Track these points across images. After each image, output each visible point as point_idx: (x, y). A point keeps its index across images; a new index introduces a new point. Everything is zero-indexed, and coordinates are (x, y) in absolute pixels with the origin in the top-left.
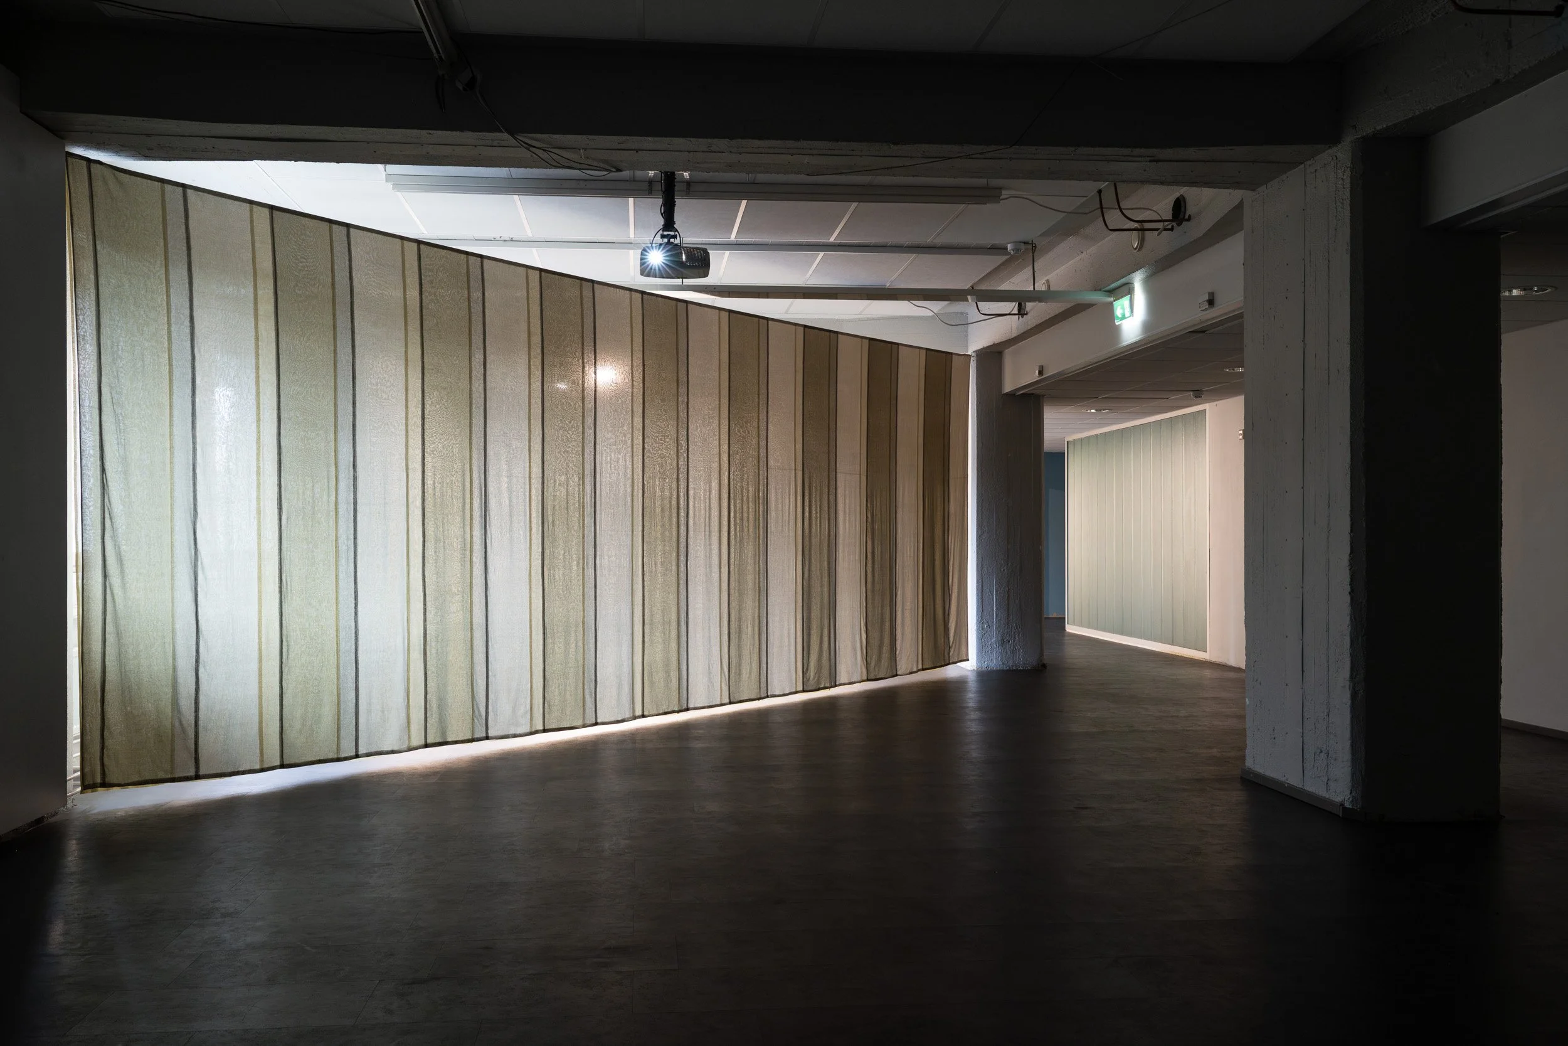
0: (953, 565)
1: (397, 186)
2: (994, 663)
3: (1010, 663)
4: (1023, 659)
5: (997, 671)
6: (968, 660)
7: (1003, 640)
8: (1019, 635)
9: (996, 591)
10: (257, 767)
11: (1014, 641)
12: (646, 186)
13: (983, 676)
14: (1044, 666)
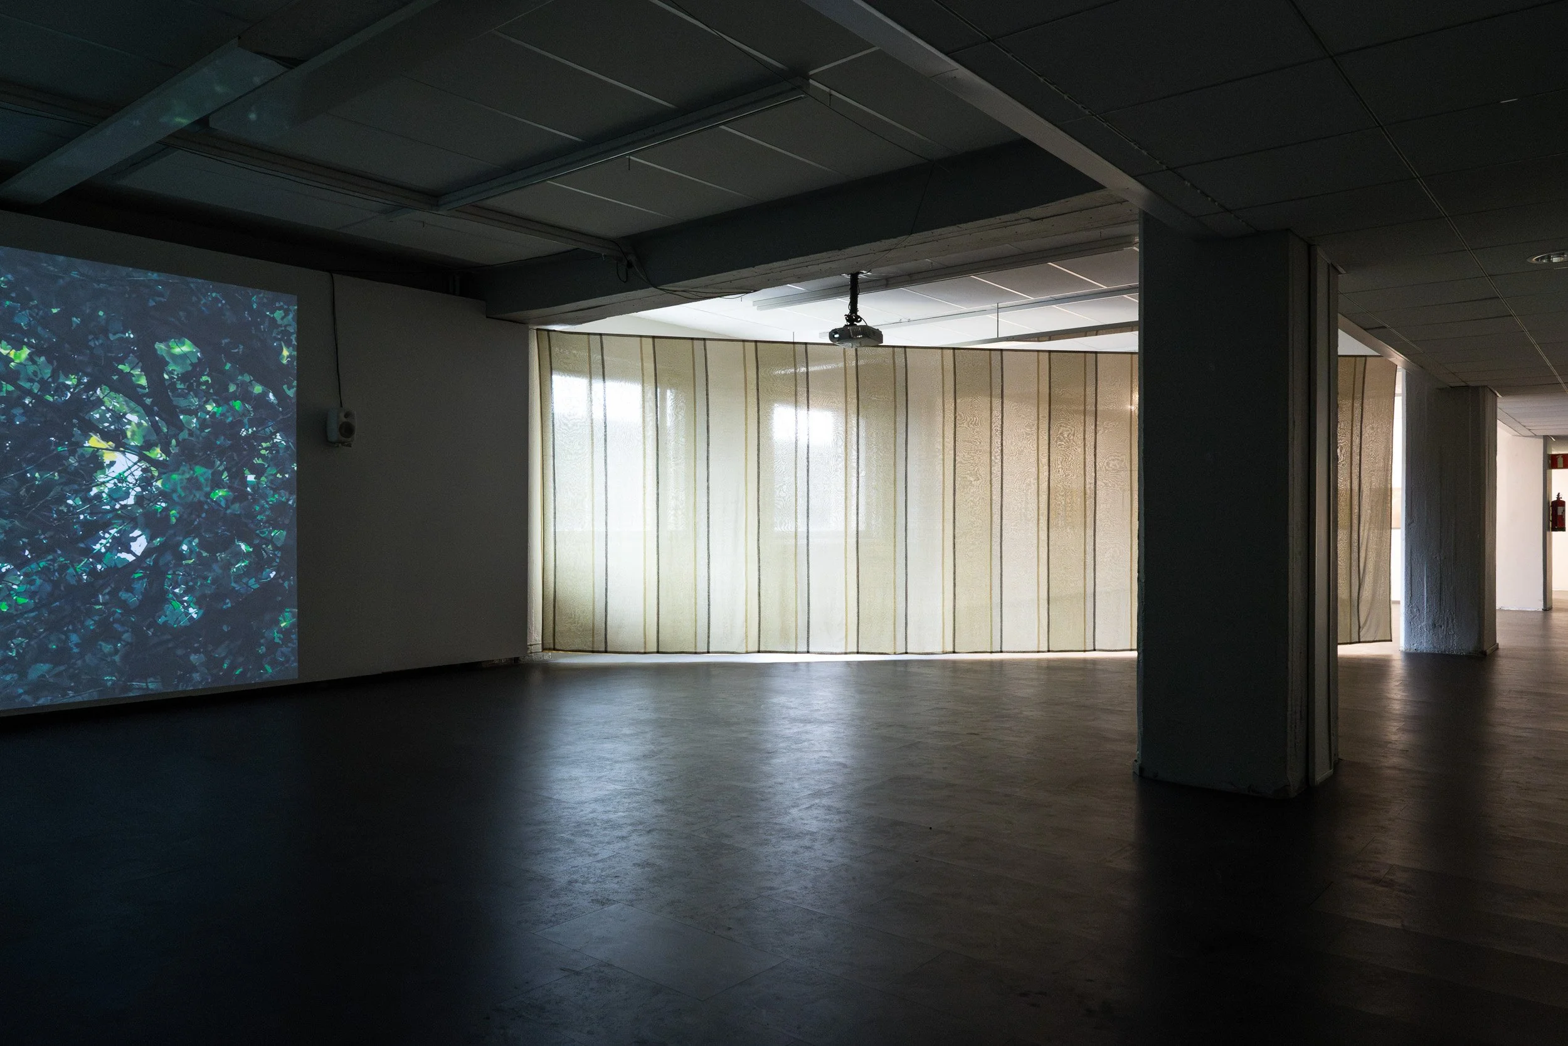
0: (1366, 550)
1: (760, 308)
2: (1424, 645)
3: (1443, 647)
4: (1459, 644)
5: (1427, 654)
6: (1391, 641)
7: (1434, 625)
8: (1452, 621)
9: (1427, 577)
10: (643, 651)
11: (1447, 627)
12: (884, 282)
13: (1412, 657)
14: (1484, 653)
